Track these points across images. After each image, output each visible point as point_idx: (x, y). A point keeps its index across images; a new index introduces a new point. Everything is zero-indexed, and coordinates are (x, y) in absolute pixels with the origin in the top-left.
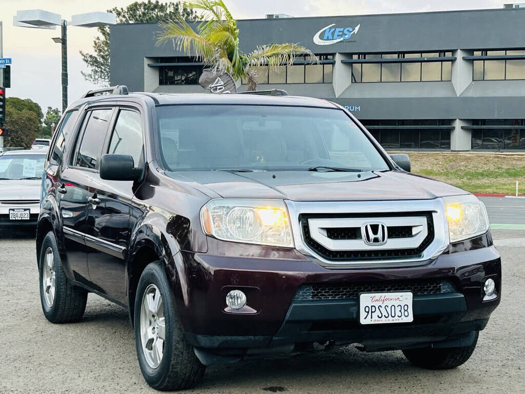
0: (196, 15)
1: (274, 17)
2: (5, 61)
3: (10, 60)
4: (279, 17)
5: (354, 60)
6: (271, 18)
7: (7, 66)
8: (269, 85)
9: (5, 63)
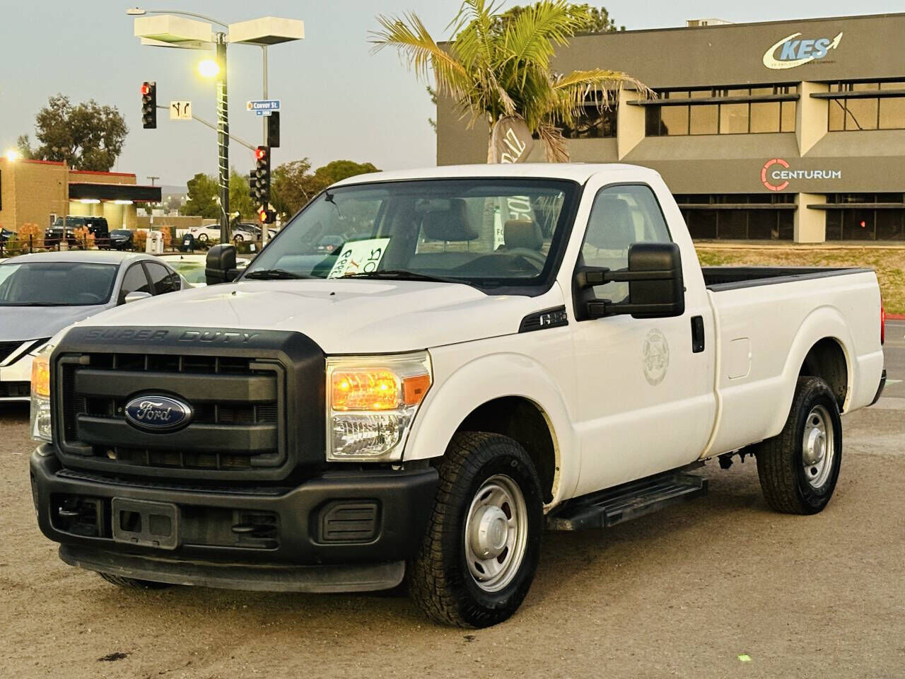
0: (612, 27)
1: (700, 25)
2: (271, 106)
3: (278, 103)
4: (708, 24)
5: (833, 93)
6: (695, 25)
7: (273, 112)
8: (689, 137)
9: (270, 108)
